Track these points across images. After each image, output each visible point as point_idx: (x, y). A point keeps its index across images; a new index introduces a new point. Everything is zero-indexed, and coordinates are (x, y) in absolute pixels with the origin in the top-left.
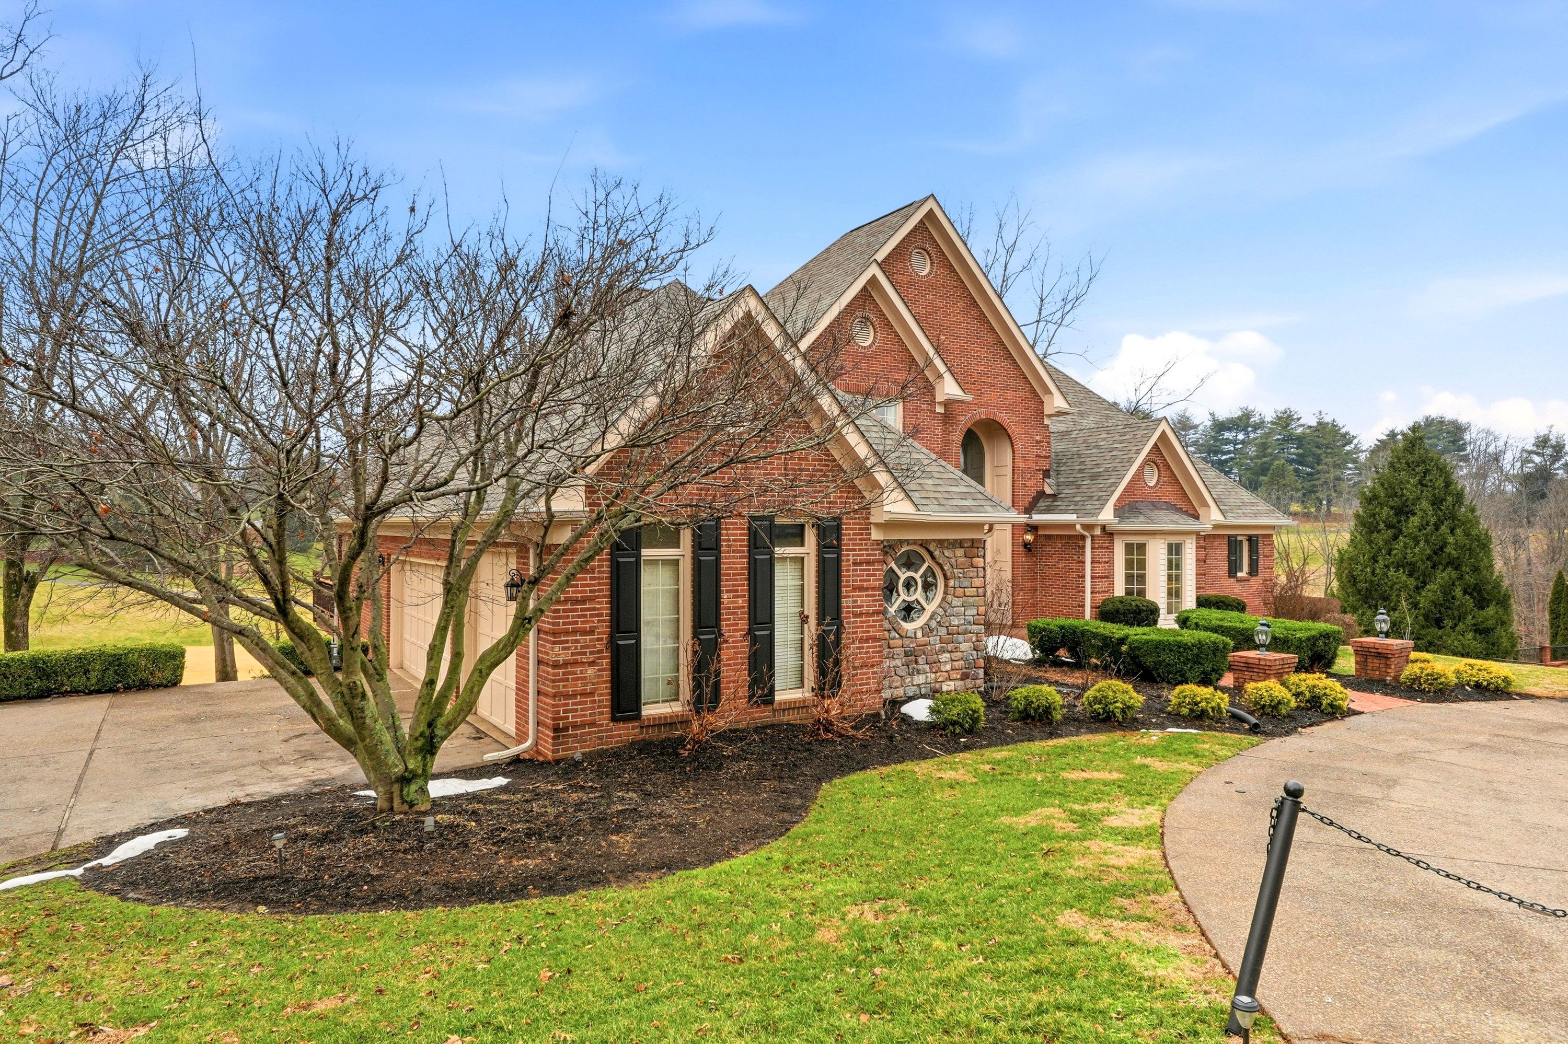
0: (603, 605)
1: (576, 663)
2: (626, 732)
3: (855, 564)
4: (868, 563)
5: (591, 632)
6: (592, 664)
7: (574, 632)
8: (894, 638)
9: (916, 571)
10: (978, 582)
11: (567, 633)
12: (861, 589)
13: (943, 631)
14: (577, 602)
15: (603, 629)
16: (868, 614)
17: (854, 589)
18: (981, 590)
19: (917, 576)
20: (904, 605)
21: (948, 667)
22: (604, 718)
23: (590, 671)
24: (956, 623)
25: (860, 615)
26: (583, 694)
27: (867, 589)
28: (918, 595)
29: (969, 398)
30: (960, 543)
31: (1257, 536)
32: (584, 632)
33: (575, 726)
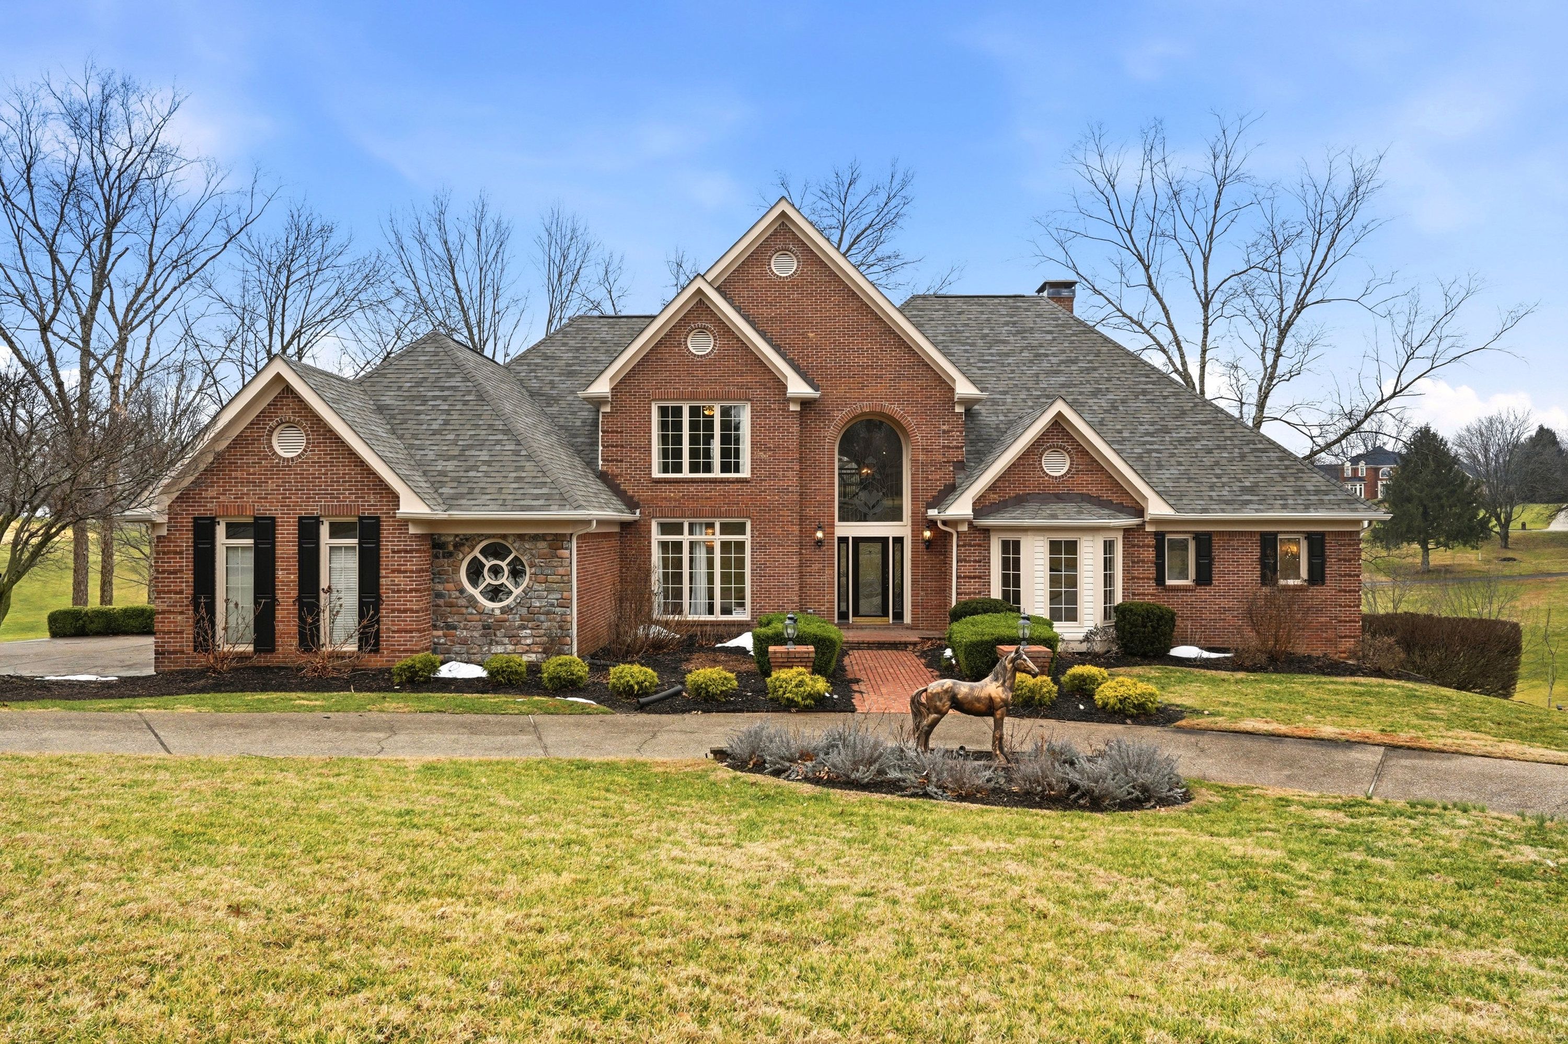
0: (189, 576)
1: (170, 612)
2: (203, 660)
3: (394, 552)
4: (406, 551)
5: (181, 592)
6: (182, 613)
7: (169, 592)
8: (471, 614)
9: (503, 560)
10: (561, 571)
11: (165, 593)
12: (399, 571)
13: (524, 611)
14: (170, 573)
15: (188, 591)
16: (405, 591)
17: (393, 571)
18: (566, 578)
19: (504, 564)
20: (489, 589)
21: (529, 641)
22: (189, 650)
23: (179, 618)
24: (538, 604)
25: (399, 591)
26: (175, 632)
27: (405, 572)
28: (505, 580)
29: (817, 395)
30: (543, 537)
31: (1323, 534)
32: (176, 593)
33: (170, 653)
